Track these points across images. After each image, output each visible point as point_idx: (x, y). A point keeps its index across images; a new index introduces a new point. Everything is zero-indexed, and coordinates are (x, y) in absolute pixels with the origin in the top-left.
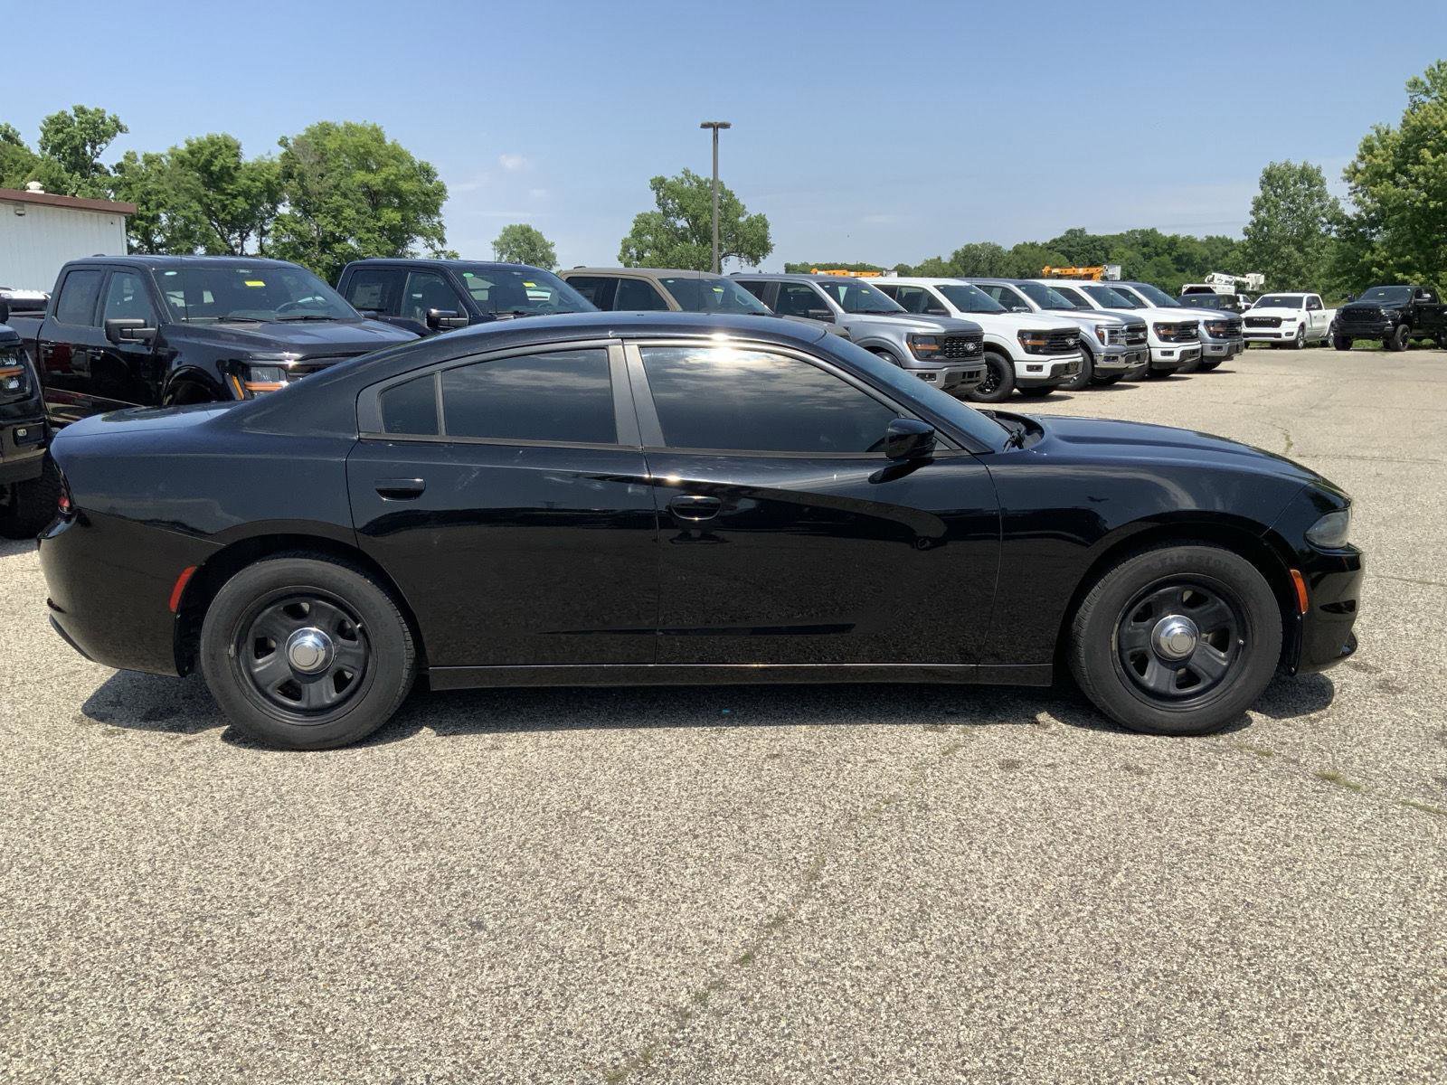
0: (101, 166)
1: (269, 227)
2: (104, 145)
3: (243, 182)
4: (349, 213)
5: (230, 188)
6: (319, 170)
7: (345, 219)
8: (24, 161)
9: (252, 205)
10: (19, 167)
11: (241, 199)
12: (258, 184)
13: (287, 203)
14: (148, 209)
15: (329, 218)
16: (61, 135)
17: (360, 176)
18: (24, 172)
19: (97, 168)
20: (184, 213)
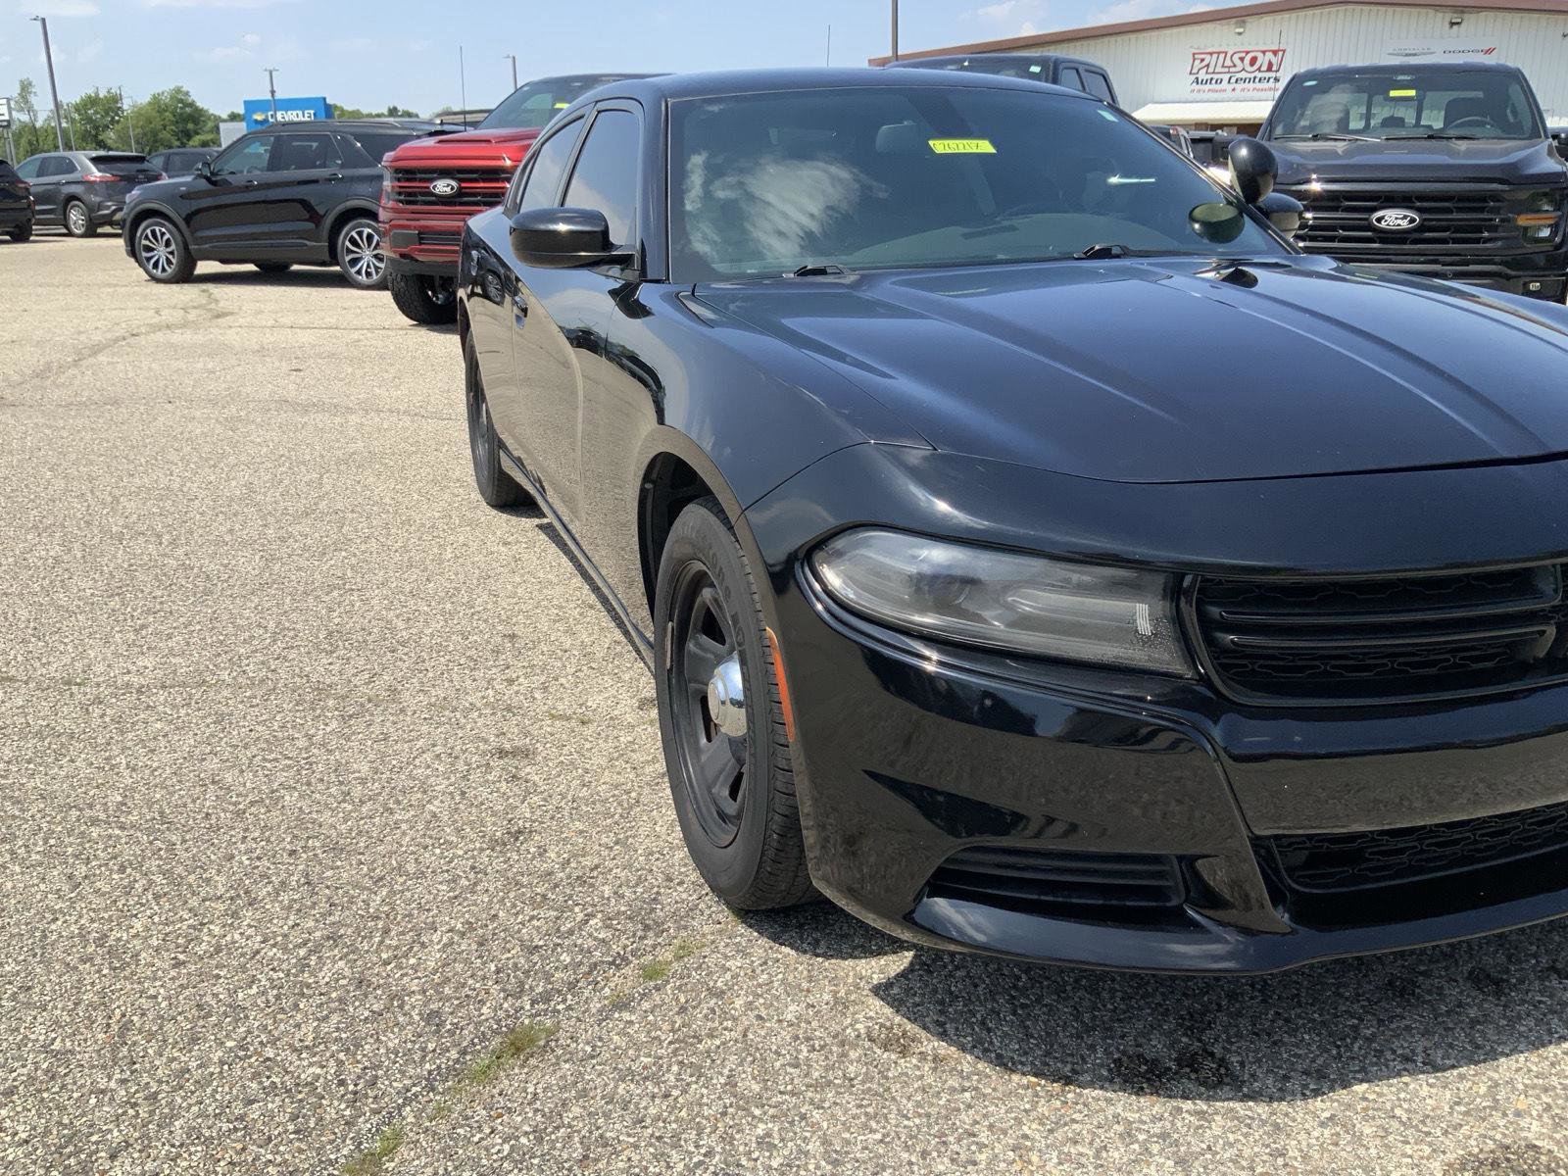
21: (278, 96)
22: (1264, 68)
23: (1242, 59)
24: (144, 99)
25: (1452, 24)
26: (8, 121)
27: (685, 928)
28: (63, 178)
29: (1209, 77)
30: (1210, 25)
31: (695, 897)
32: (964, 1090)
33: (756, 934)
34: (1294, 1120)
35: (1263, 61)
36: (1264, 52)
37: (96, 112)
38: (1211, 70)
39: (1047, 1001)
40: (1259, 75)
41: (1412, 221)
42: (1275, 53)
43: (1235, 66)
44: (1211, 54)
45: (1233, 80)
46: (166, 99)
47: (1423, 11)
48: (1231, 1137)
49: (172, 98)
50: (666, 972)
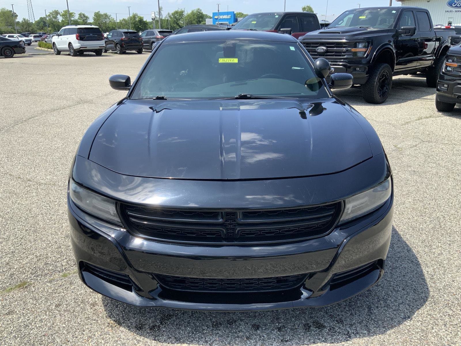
21: (220, 11)
24: (190, 12)
26: (154, 18)
28: (152, 37)
37: (177, 15)
46: (195, 11)
49: (197, 11)
50: (68, 276)
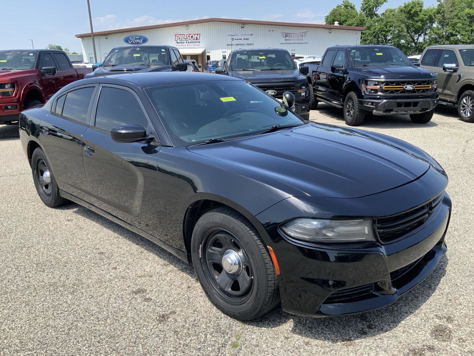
0: (378, 14)
1: (428, 32)
2: (379, 7)
3: (421, 16)
4: (460, 25)
5: (416, 19)
6: (451, 9)
7: (457, 27)
8: (354, 15)
9: (423, 25)
10: (352, 16)
11: (419, 22)
12: (426, 16)
13: (436, 23)
14: (386, 28)
15: (451, 27)
16: (367, 5)
17: (467, 10)
18: (353, 18)
19: (376, 15)
20: (398, 28)
22: (195, 39)
23: (189, 36)
25: (242, 27)
27: (232, 330)
29: (180, 41)
30: (179, 27)
31: (228, 321)
32: (332, 351)
33: (252, 326)
34: (398, 334)
35: (195, 37)
36: (195, 34)
38: (181, 39)
39: (331, 322)
40: (194, 41)
41: (275, 93)
42: (198, 35)
43: (187, 38)
44: (180, 35)
45: (187, 42)
47: (234, 24)
48: (390, 342)
50: (238, 344)
